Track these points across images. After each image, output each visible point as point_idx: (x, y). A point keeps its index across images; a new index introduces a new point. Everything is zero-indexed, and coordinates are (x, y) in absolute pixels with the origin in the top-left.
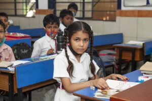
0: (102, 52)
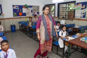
0: (69, 28)
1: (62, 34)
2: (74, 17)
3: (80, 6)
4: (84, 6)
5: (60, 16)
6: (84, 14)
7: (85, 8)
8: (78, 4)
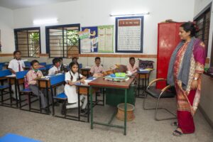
1: (72, 78)
2: (80, 52)
3: (88, 33)
4: (94, 32)
5: (51, 52)
6: (94, 45)
7: (96, 36)
8: (83, 29)
